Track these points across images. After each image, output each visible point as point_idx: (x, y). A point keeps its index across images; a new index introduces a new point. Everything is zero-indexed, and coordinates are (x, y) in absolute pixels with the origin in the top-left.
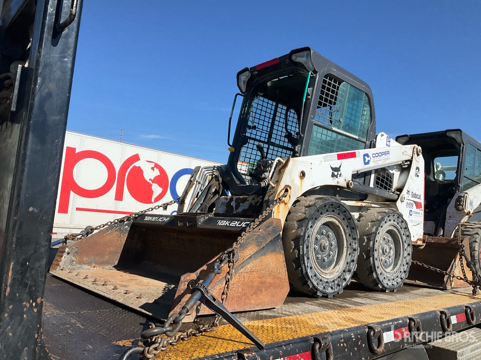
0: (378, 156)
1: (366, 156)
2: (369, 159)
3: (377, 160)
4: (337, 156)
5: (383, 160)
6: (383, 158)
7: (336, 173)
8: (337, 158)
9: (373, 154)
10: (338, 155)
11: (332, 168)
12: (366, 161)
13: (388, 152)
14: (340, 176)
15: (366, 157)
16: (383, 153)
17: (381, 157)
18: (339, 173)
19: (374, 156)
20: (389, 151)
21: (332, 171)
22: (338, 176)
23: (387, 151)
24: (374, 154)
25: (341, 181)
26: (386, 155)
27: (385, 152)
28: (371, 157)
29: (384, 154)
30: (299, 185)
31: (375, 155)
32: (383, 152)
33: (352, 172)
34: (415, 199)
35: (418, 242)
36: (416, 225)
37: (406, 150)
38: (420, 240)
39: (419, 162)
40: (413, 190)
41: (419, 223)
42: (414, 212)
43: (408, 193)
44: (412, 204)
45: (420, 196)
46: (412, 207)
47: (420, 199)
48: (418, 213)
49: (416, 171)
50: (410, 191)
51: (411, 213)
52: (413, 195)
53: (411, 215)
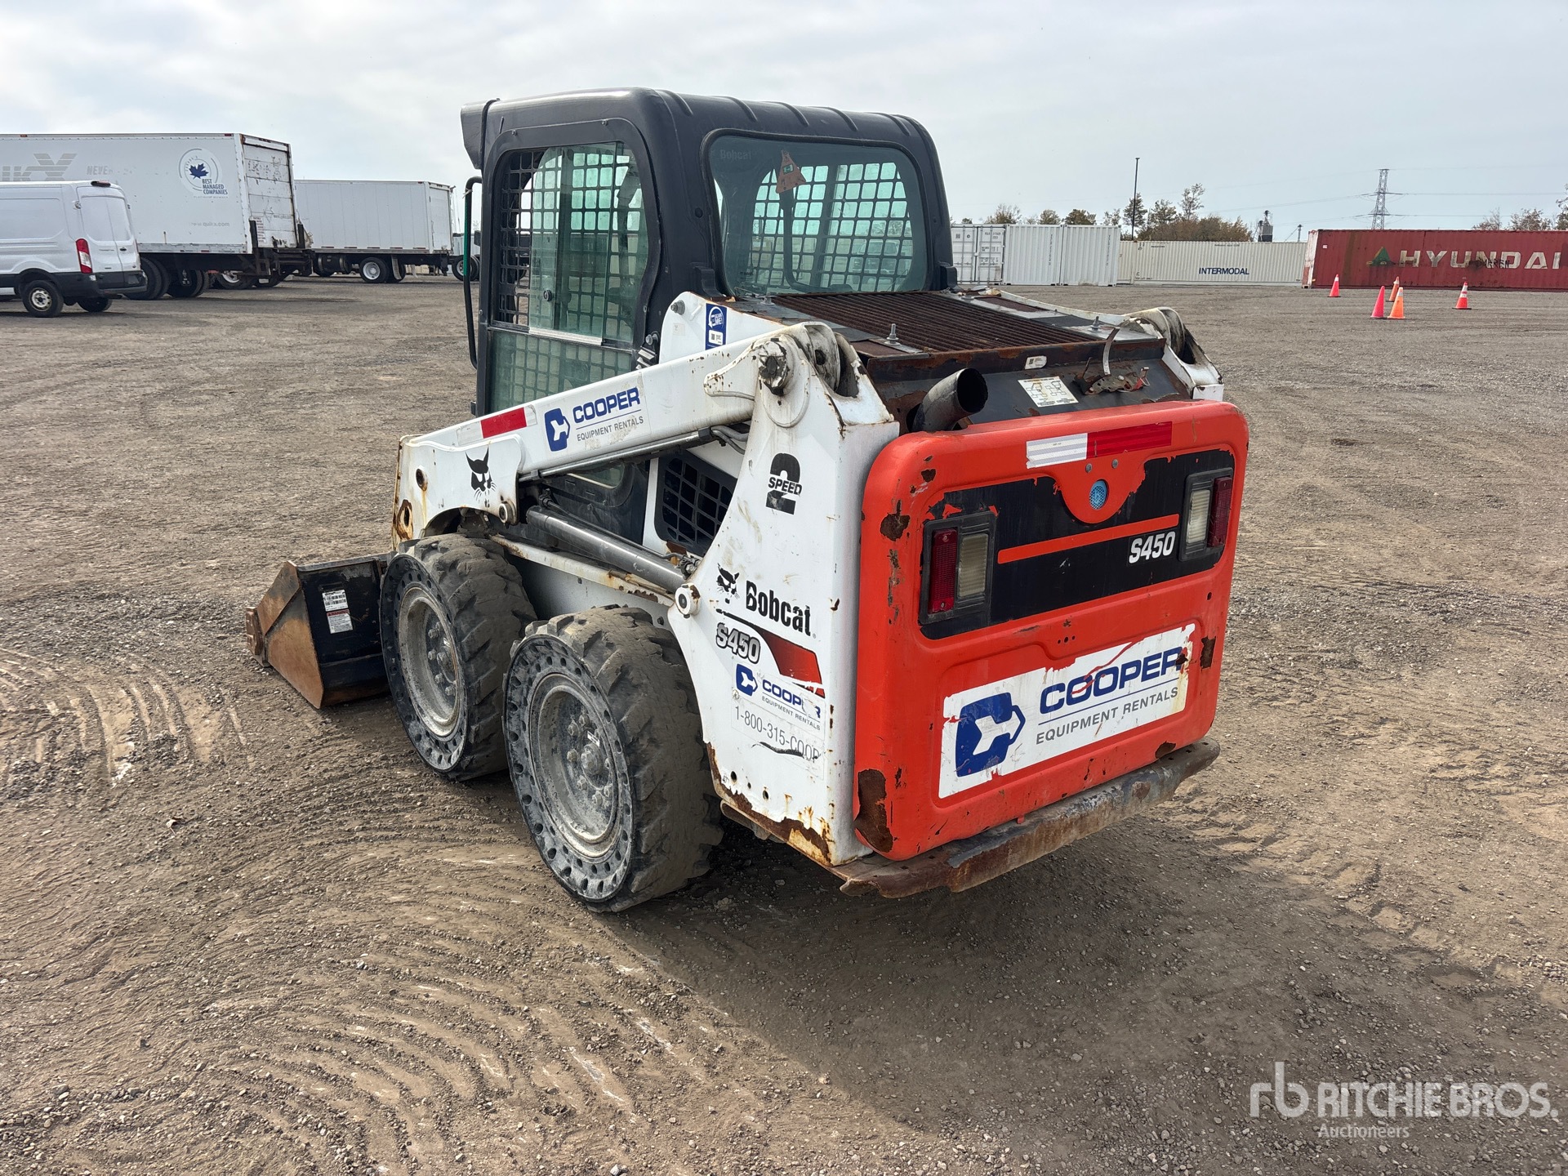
0: (592, 417)
1: (553, 419)
2: (564, 428)
3: (593, 432)
4: (482, 426)
5: (613, 428)
6: (615, 421)
7: (480, 477)
8: (481, 432)
9: (576, 410)
10: (482, 422)
11: (471, 462)
12: (557, 437)
13: (633, 395)
14: (489, 486)
15: (554, 424)
16: (612, 402)
17: (608, 415)
18: (487, 476)
19: (579, 414)
20: (635, 390)
21: (472, 471)
23: (626, 390)
24: (581, 408)
25: (494, 501)
26: (626, 406)
27: (619, 395)
28: (571, 419)
29: (614, 405)
30: (422, 503)
31: (583, 412)
32: (613, 397)
33: (519, 475)
34: (767, 623)
35: (798, 841)
36: (782, 752)
37: (719, 372)
38: (810, 834)
39: (792, 427)
40: (758, 577)
41: (801, 751)
42: (764, 681)
43: (726, 582)
44: (748, 642)
45: (804, 617)
46: (753, 654)
47: (808, 633)
48: (794, 700)
49: (777, 477)
50: (737, 576)
51: (746, 682)
52: (757, 597)
53: (749, 690)
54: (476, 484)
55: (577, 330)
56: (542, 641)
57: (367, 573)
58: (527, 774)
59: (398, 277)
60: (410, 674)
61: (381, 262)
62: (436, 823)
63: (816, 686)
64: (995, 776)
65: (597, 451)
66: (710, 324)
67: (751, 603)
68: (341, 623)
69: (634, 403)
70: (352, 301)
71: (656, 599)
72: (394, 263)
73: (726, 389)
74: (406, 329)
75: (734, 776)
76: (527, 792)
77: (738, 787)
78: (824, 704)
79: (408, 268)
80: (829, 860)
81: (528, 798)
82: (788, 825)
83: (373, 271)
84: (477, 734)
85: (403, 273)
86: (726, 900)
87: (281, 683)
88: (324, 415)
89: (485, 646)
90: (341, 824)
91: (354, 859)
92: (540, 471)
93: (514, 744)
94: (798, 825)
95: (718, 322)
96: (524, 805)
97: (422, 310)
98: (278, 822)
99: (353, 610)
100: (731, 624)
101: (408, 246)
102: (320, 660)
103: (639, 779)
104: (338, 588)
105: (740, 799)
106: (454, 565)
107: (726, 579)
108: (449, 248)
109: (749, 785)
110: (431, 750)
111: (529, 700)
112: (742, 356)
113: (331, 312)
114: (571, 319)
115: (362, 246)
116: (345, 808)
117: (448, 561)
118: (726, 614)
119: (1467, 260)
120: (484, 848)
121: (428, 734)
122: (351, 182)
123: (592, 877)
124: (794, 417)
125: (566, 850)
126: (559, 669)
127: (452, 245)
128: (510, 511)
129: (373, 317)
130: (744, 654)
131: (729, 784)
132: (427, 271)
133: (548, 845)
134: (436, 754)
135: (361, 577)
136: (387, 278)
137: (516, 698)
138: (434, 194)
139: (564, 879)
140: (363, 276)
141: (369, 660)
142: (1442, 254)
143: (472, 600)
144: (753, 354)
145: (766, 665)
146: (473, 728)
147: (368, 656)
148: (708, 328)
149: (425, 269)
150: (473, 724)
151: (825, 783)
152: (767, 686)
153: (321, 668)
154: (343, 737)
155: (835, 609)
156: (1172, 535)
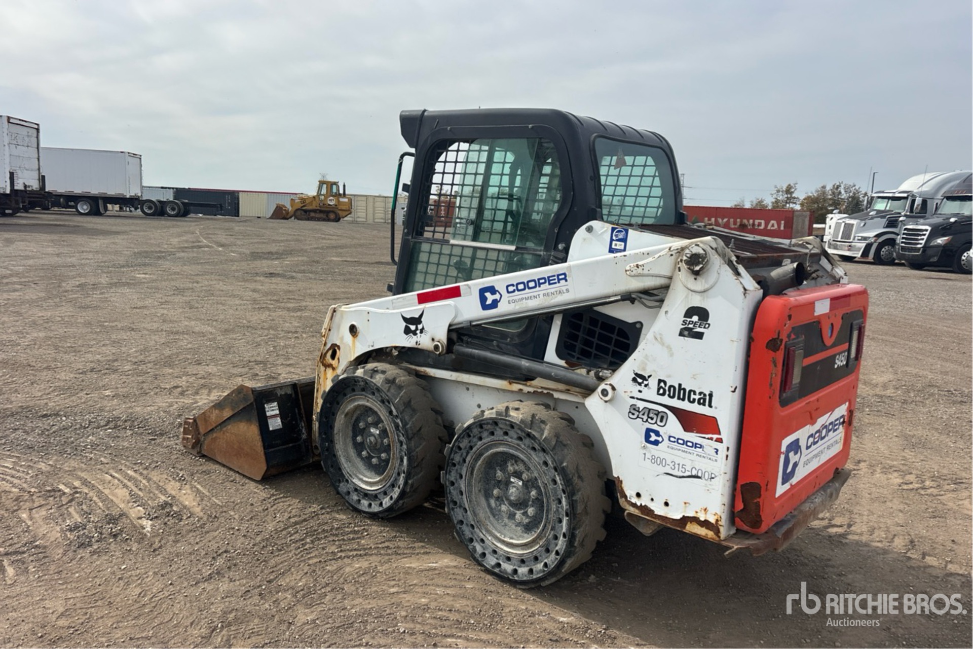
0: (523, 290)
1: (487, 292)
2: (497, 296)
3: (522, 299)
4: (416, 297)
5: (541, 296)
6: (544, 292)
7: (413, 327)
8: (416, 301)
9: (508, 286)
10: (418, 295)
11: (405, 319)
12: (489, 302)
13: (562, 277)
14: (421, 332)
15: (488, 295)
16: (542, 281)
17: (537, 289)
18: (420, 327)
19: (511, 289)
20: (565, 274)
21: (405, 324)
22: (418, 332)
23: (556, 274)
24: (513, 285)
25: (424, 341)
26: (554, 283)
28: (504, 292)
30: (351, 345)
31: (515, 288)
32: (543, 279)
33: (450, 325)
34: (675, 403)
35: (692, 528)
36: (681, 477)
37: (640, 263)
38: (706, 524)
39: (704, 291)
40: (669, 376)
41: (700, 475)
42: (670, 437)
43: (640, 380)
44: (657, 415)
45: (708, 398)
46: (661, 421)
47: (710, 406)
48: (695, 445)
49: (689, 320)
50: (649, 376)
51: (653, 437)
52: (667, 388)
53: (656, 443)
54: (407, 331)
55: (489, 242)
56: (491, 422)
57: (289, 391)
58: (460, 506)
59: (102, 210)
60: (340, 452)
61: (90, 201)
62: (386, 544)
63: (715, 436)
64: (791, 485)
65: (526, 309)
66: (614, 238)
67: (661, 391)
68: (275, 424)
69: (563, 282)
70: (78, 226)
71: (552, 395)
72: (101, 202)
73: (646, 272)
74: (132, 245)
75: (638, 495)
76: (461, 518)
77: (644, 501)
78: (722, 447)
79: (109, 206)
80: (719, 537)
81: (461, 522)
82: (685, 520)
83: (85, 207)
84: (412, 485)
85: (106, 209)
86: (592, 577)
87: (217, 466)
88: (115, 299)
89: (420, 429)
90: (323, 549)
91: (348, 569)
92: (471, 322)
93: (452, 488)
94: (695, 520)
95: (621, 236)
96: (459, 526)
97: (134, 233)
98: (281, 550)
99: (282, 415)
100: (641, 405)
101: (112, 192)
102: (265, 447)
103: (576, 501)
104: (273, 401)
105: (645, 509)
106: (394, 380)
107: (639, 379)
108: (140, 195)
109: (652, 500)
110: (359, 501)
111: (468, 460)
112: (661, 254)
113: (69, 233)
114: (482, 236)
115: (78, 190)
116: (319, 539)
117: (390, 378)
118: (637, 399)
119: (738, 224)
120: (426, 557)
121: (356, 490)
122: (72, 150)
123: (520, 567)
124: (707, 286)
125: (495, 552)
126: (501, 438)
127: (142, 192)
128: (442, 346)
129: (101, 237)
130: (653, 422)
131: (634, 500)
132: (118, 209)
133: (479, 549)
134: (365, 502)
135: (286, 394)
136: (95, 212)
137: (457, 458)
138: (131, 160)
139: (497, 570)
140: (77, 210)
141: (292, 447)
142: (725, 220)
143: (410, 401)
144: (671, 253)
145: (673, 426)
146: (410, 482)
147: (291, 445)
148: (612, 240)
149: (117, 207)
150: (410, 479)
151: (720, 492)
152: (672, 439)
153: (265, 454)
154: (283, 497)
155: (734, 392)
156: (846, 353)
